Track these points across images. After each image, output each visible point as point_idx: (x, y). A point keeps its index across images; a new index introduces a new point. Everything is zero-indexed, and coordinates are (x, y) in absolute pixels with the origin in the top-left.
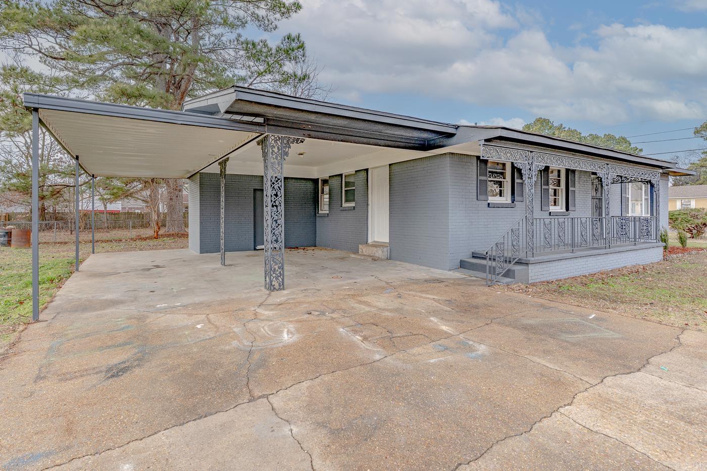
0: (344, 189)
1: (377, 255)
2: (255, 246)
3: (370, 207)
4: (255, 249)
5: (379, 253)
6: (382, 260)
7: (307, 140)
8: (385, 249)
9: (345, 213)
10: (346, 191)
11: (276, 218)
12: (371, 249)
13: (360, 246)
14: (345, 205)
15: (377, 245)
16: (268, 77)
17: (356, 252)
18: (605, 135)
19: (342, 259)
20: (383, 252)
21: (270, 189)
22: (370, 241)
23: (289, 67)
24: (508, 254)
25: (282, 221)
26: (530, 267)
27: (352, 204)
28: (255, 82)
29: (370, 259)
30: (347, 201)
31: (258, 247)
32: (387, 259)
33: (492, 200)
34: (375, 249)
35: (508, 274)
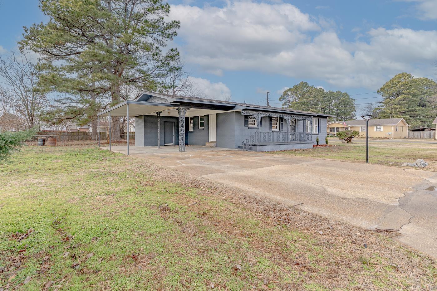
0: (199, 122)
1: (212, 146)
2: (164, 144)
3: (209, 129)
4: (164, 145)
5: (213, 145)
6: (214, 147)
7: (191, 108)
8: (215, 143)
9: (200, 131)
10: (200, 122)
11: (183, 131)
12: (210, 143)
13: (206, 143)
14: (200, 128)
15: (212, 142)
16: (163, 68)
17: (205, 145)
18: (337, 91)
19: (200, 147)
20: (214, 144)
21: (181, 123)
22: (209, 141)
23: (172, 63)
24: (251, 143)
25: (184, 132)
26: (258, 147)
27: (203, 128)
28: (156, 70)
29: (209, 147)
30: (201, 126)
31: (165, 144)
32: (216, 147)
33: (250, 126)
34: (211, 144)
35: (250, 149)
